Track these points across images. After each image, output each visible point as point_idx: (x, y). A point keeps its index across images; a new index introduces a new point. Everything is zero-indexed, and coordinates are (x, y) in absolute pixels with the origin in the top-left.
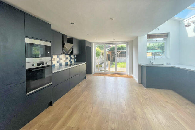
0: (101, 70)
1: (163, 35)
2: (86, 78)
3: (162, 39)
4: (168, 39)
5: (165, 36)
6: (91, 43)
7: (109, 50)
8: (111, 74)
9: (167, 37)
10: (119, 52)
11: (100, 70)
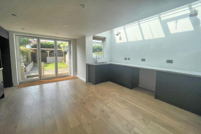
0: (28, 77)
1: (102, 38)
2: (5, 96)
3: (101, 42)
4: (105, 42)
5: (103, 39)
6: (7, 33)
7: (32, 47)
8: (50, 80)
9: (104, 40)
10: (49, 50)
11: (26, 77)
